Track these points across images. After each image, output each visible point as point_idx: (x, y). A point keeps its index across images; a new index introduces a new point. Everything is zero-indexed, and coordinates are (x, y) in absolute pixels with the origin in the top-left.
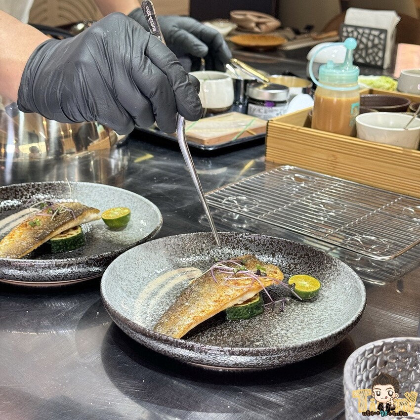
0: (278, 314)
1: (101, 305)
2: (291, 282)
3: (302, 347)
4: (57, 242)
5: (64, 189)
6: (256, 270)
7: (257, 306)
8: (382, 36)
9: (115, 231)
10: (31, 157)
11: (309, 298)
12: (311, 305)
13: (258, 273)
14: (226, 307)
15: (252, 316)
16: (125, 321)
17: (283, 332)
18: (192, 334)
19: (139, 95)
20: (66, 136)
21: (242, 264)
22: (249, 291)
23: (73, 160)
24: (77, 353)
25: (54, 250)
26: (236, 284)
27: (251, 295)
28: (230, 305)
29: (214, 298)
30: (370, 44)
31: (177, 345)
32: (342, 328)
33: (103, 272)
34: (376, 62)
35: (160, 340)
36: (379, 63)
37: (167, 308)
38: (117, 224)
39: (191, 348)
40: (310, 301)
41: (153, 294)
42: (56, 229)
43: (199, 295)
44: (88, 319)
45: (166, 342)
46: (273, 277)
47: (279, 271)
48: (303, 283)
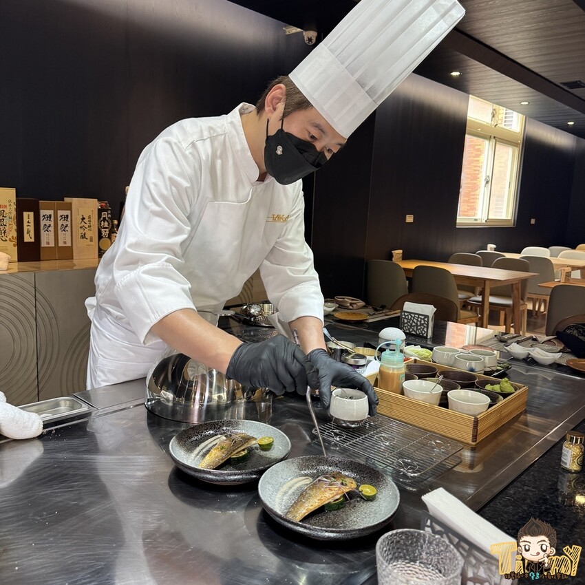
0: (353, 508)
1: (258, 498)
2: (360, 489)
3: (363, 529)
4: (233, 458)
5: (237, 424)
6: (341, 481)
7: (341, 503)
8: (426, 319)
9: (265, 451)
10: (218, 401)
11: (370, 499)
12: (371, 503)
13: (342, 484)
14: (324, 503)
15: (339, 509)
16: (271, 510)
17: (355, 519)
18: (306, 519)
19: (289, 377)
20: (238, 389)
21: (334, 477)
22: (337, 494)
23: (241, 403)
24: (245, 526)
25: (232, 463)
26: (330, 490)
27: (338, 497)
28: (327, 502)
29: (318, 498)
30: (419, 323)
31: (298, 525)
32: (385, 519)
33: (259, 479)
34: (423, 334)
35: (289, 522)
36: (425, 335)
37: (293, 502)
38: (266, 447)
39: (305, 528)
40: (371, 501)
41: (286, 493)
42: (234, 451)
43: (311, 496)
44: (250, 505)
45: (292, 523)
46: (351, 485)
47: (354, 482)
48: (367, 490)
